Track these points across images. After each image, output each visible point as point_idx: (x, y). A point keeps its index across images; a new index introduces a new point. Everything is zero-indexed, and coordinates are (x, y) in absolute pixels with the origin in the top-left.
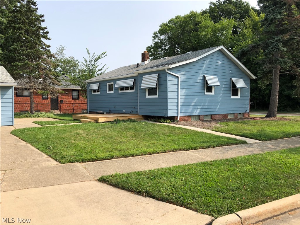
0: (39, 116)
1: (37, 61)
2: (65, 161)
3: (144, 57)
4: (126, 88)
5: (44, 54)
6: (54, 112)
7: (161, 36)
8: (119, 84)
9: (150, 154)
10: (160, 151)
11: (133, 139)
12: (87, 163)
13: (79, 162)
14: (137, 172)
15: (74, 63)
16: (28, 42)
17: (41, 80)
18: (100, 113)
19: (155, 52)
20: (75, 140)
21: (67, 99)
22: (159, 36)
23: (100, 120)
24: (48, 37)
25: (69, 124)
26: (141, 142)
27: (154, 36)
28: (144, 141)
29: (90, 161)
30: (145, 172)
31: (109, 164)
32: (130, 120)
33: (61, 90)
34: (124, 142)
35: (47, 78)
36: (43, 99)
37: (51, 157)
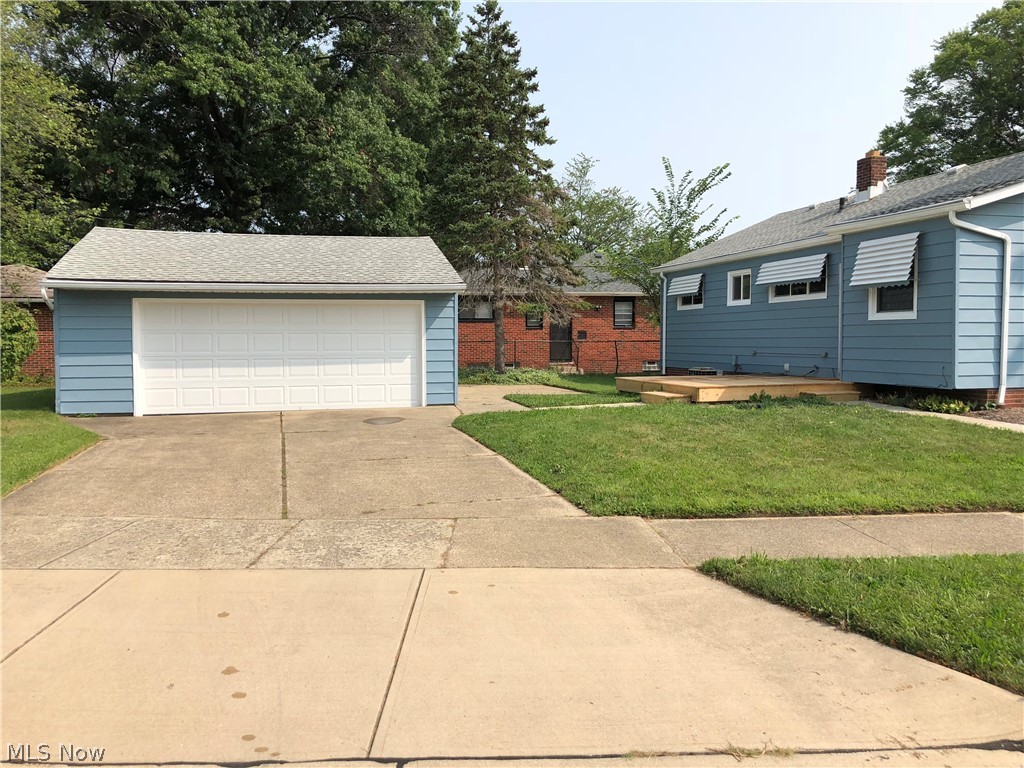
0: (517, 380)
1: (515, 214)
2: (601, 509)
3: (866, 173)
4: (794, 285)
5: (534, 190)
6: (560, 367)
7: (942, 84)
8: (771, 274)
9: (874, 513)
10: (913, 505)
11: (815, 460)
12: (665, 520)
13: (642, 517)
14: (821, 557)
15: (620, 208)
16: (492, 159)
17: (524, 270)
18: (704, 374)
19: (913, 147)
20: (626, 452)
21: (600, 326)
22: (935, 84)
23: (703, 396)
24: (548, 136)
25: (606, 405)
26: (844, 471)
27: (912, 85)
28: (855, 471)
29: (674, 517)
30: (850, 562)
31: (733, 529)
32: (807, 399)
33: (581, 301)
34: (783, 468)
35: (541, 262)
36: (528, 328)
37: (562, 496)
